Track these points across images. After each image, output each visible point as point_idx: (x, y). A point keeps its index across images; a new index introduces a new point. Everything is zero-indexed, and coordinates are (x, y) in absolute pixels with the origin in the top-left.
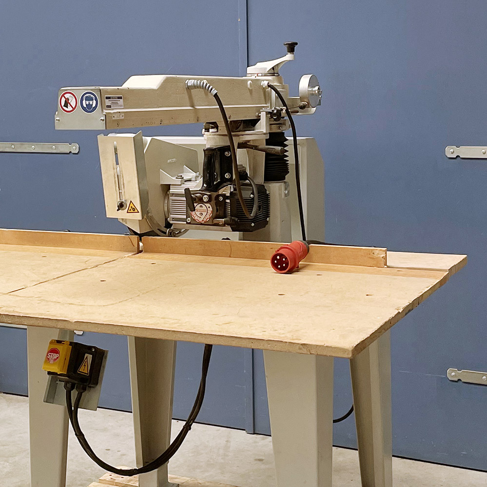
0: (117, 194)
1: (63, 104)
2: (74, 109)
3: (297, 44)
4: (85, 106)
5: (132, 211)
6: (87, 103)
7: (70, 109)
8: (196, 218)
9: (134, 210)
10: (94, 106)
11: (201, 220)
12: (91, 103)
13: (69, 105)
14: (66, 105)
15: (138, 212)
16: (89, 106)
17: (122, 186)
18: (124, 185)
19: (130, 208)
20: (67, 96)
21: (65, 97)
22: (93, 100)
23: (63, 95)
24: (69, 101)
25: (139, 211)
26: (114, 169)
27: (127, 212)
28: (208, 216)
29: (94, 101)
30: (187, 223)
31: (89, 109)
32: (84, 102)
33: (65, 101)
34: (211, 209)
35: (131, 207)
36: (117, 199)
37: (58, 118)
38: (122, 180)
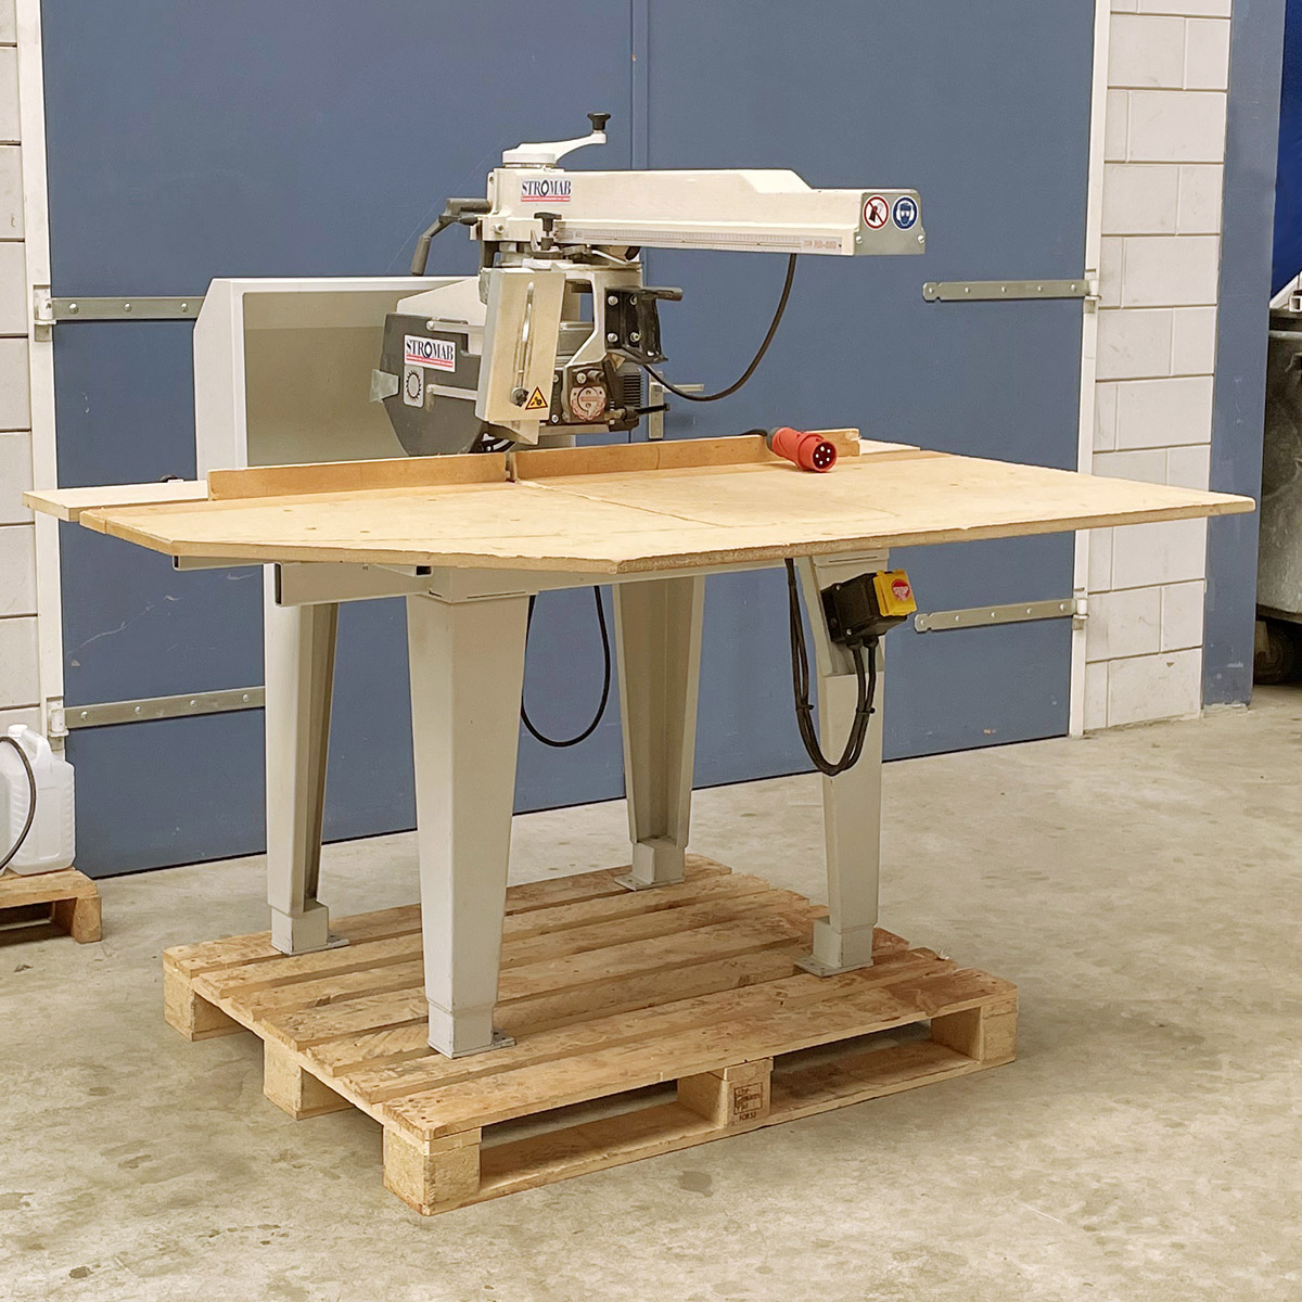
0: (514, 377)
1: (868, 215)
2: (883, 223)
3: (609, 117)
4: (899, 218)
5: (535, 405)
6: (903, 214)
7: (879, 223)
8: (580, 412)
9: (539, 402)
10: (911, 219)
11: (587, 415)
12: (907, 214)
13: (877, 217)
14: (873, 218)
15: (546, 407)
16: (905, 218)
18: (529, 360)
19: (533, 400)
20: (875, 203)
21: (871, 205)
22: (910, 210)
23: (869, 202)
24: (878, 212)
25: (548, 405)
26: (519, 332)
27: (527, 408)
28: (599, 408)
29: (913, 212)
31: (904, 223)
32: (898, 212)
33: (872, 211)
34: (603, 396)
35: (536, 398)
38: (529, 351)
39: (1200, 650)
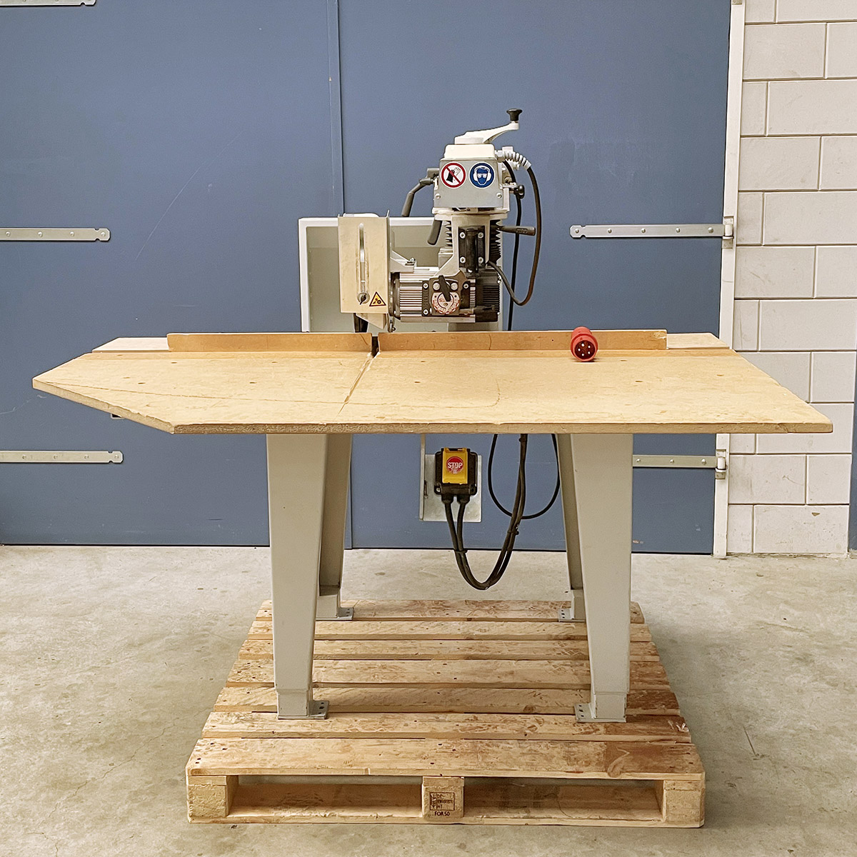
0: (358, 285)
1: (446, 176)
2: (461, 183)
3: (521, 111)
4: (476, 179)
5: (377, 304)
6: (480, 176)
7: (456, 183)
8: (439, 309)
9: (379, 302)
10: (488, 180)
11: (445, 311)
12: (485, 175)
13: (454, 178)
14: (450, 178)
15: (385, 305)
16: (482, 179)
17: (366, 275)
18: (368, 274)
19: (374, 300)
20: (451, 168)
21: (449, 170)
22: (487, 173)
23: (446, 167)
24: (455, 174)
25: (387, 304)
26: (357, 256)
27: (370, 306)
28: (454, 307)
29: (489, 175)
30: (424, 315)
31: (482, 183)
32: (475, 174)
33: (449, 174)
34: (458, 298)
35: (376, 299)
36: (358, 290)
37: (438, 194)
38: (366, 268)
39: (848, 506)
